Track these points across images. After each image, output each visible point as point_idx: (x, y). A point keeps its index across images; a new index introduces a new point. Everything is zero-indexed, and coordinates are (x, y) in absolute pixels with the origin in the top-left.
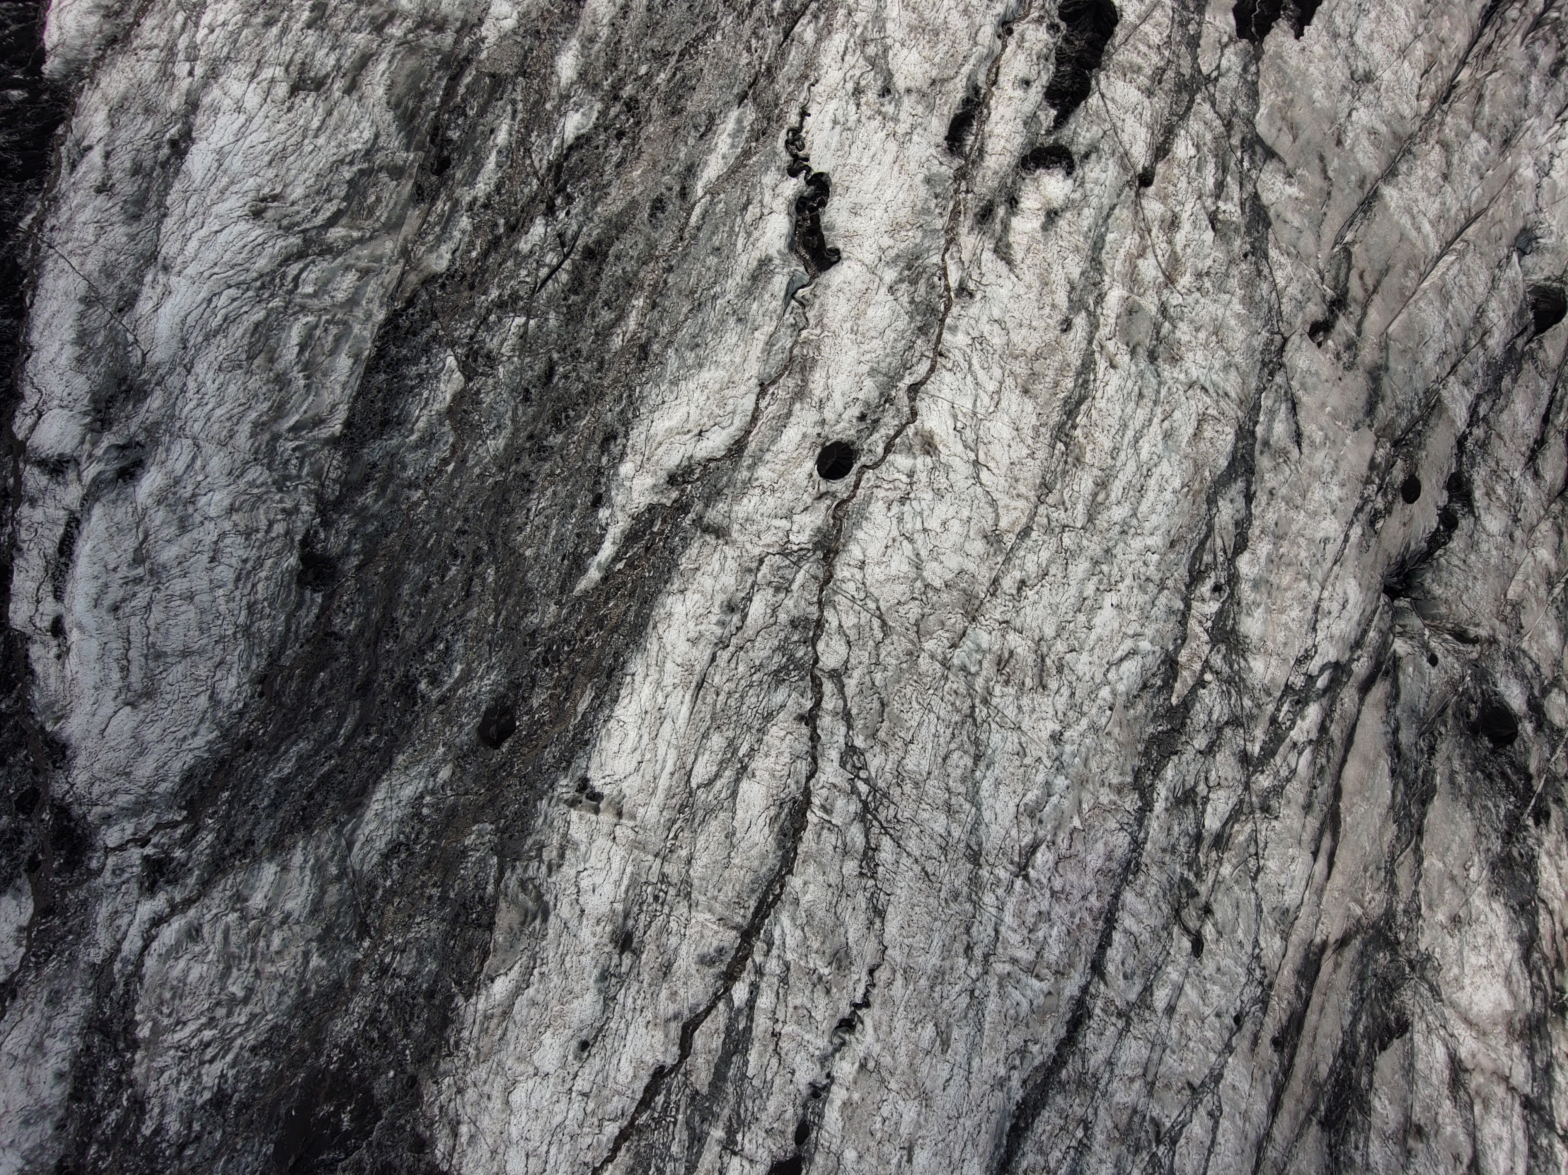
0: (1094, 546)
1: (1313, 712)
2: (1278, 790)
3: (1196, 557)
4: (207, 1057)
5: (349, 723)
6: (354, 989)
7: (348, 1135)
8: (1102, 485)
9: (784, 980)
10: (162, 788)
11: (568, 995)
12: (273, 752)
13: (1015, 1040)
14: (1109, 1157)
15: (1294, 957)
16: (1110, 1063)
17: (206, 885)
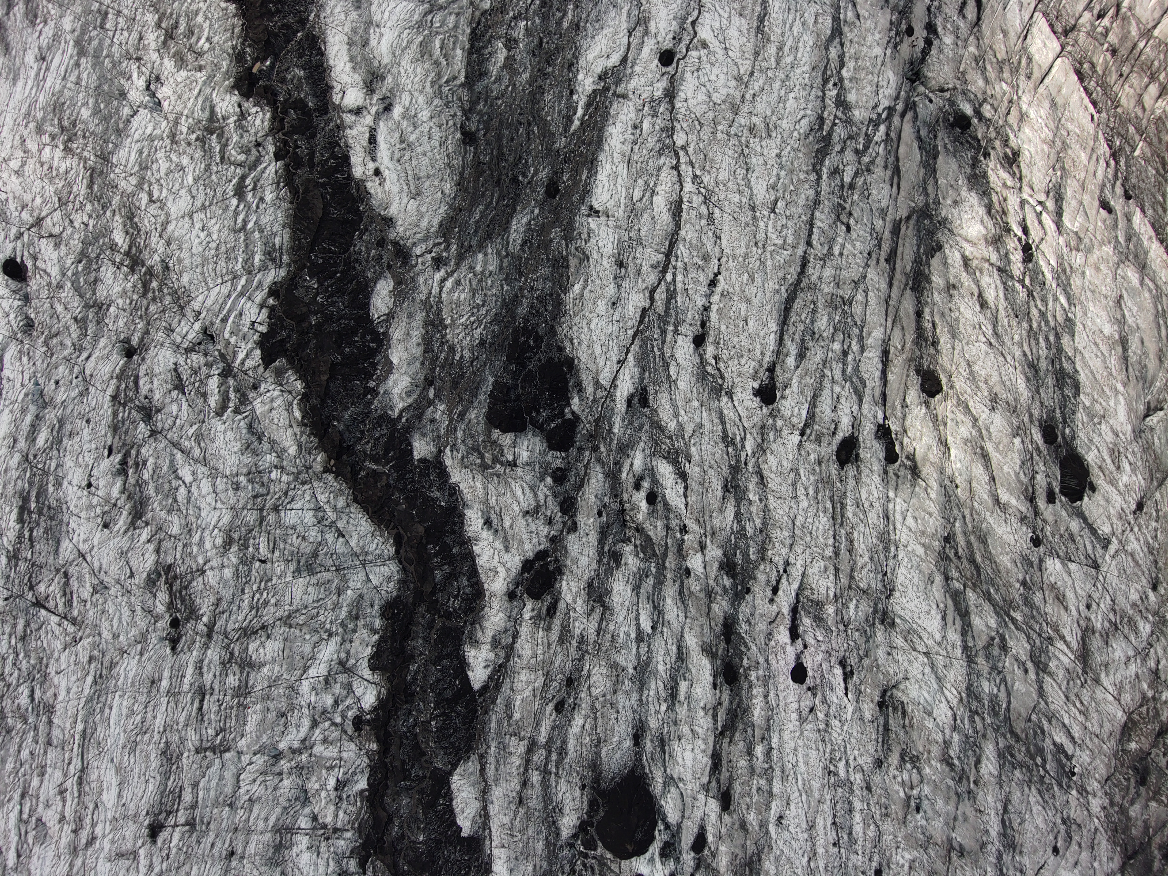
0: (781, 75)
1: (882, 128)
2: (872, 162)
3: (824, 73)
4: (475, 326)
5: (496, 197)
6: (523, 297)
7: (533, 348)
8: (780, 49)
9: (685, 269)
10: (432, 230)
11: (603, 287)
12: (470, 211)
13: (780, 274)
14: (825, 313)
15: (889, 226)
16: (820, 278)
17: (458, 265)
